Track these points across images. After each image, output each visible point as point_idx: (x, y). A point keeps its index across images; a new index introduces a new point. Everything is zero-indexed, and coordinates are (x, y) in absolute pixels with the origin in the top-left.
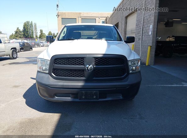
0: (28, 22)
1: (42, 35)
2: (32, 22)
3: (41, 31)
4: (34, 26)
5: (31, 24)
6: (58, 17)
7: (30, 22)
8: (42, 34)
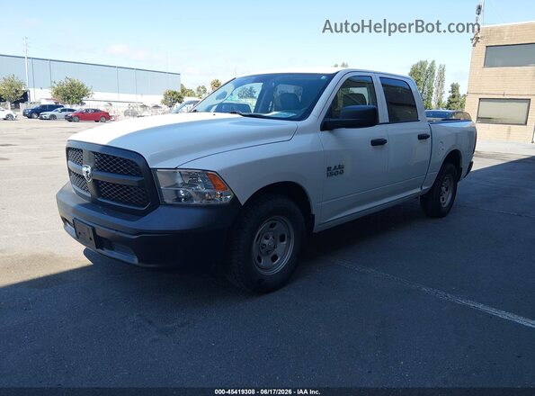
0: (422, 64)
1: (456, 99)
2: (433, 62)
3: (455, 88)
4: (436, 75)
5: (432, 69)
6: (474, 45)
7: (430, 62)
8: (454, 97)
